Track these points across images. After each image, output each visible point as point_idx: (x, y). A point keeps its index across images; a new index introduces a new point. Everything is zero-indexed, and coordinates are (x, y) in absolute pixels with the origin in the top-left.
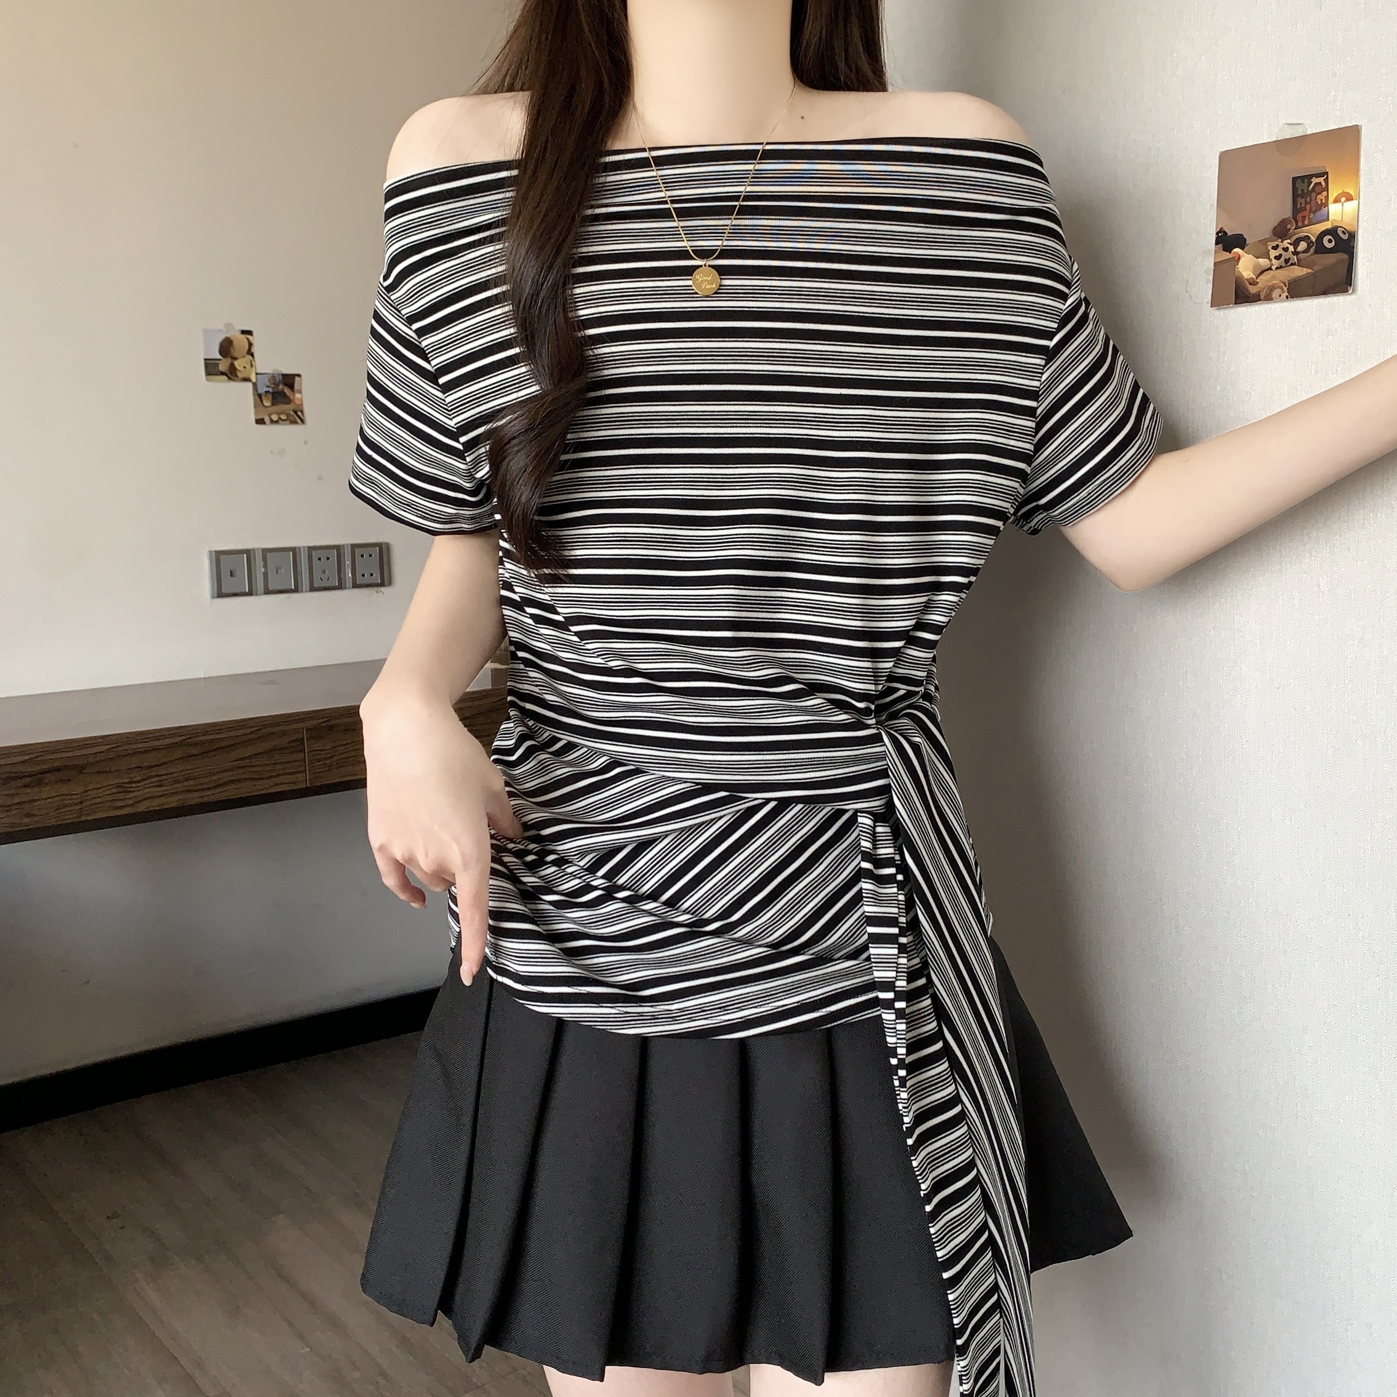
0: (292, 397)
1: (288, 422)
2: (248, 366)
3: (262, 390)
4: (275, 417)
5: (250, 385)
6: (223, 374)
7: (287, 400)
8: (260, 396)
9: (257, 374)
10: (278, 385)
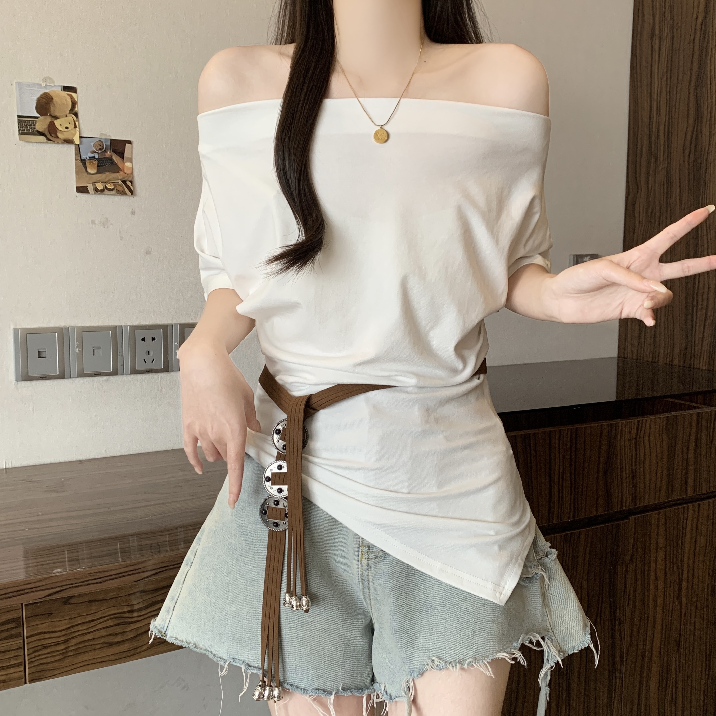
0: (120, 166)
1: (113, 192)
2: (71, 127)
3: (86, 155)
4: (100, 186)
5: (73, 147)
6: (40, 133)
7: (116, 169)
8: (84, 162)
9: (81, 137)
10: (105, 151)
